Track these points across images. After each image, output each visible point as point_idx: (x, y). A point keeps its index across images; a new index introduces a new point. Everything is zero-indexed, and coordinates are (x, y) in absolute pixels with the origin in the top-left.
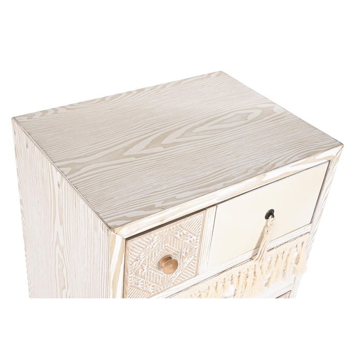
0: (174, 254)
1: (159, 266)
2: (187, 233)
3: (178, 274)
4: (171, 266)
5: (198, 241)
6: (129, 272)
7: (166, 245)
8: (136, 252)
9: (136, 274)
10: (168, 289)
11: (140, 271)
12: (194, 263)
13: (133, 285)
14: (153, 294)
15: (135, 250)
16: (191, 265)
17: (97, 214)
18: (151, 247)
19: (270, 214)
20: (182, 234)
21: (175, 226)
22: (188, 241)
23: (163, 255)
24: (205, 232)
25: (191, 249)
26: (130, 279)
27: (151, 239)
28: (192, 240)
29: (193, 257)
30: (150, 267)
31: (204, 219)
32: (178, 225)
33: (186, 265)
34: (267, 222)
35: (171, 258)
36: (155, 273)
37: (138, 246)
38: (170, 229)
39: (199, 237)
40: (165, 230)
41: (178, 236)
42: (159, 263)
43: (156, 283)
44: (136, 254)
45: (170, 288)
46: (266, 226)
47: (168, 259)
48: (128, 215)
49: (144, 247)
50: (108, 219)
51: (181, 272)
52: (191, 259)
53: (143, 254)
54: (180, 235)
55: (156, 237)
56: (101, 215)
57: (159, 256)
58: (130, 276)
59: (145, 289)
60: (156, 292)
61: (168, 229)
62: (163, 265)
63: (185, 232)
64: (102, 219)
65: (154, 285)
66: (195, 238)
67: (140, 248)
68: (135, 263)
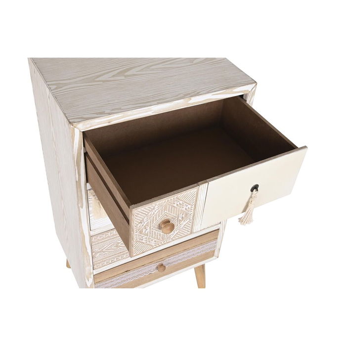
0: (172, 218)
1: (160, 228)
2: (183, 203)
3: (176, 232)
4: (168, 228)
5: (193, 208)
6: (134, 231)
7: (166, 212)
8: (140, 217)
9: (141, 232)
10: (167, 243)
11: (144, 231)
12: (190, 225)
13: (138, 240)
14: (155, 246)
15: (139, 216)
16: (187, 226)
17: (65, 114)
18: (152, 213)
19: (256, 187)
20: (178, 204)
21: (172, 198)
22: (184, 209)
23: (163, 219)
24: (198, 202)
25: (186, 214)
26: (135, 236)
27: (152, 207)
28: (187, 208)
29: (188, 220)
30: (152, 228)
31: (197, 193)
32: (176, 197)
33: (183, 226)
34: (252, 194)
35: (169, 222)
36: (157, 232)
37: (142, 213)
38: (168, 201)
39: (193, 206)
40: (164, 201)
41: (175, 205)
42: (159, 225)
43: (157, 239)
44: (140, 219)
45: (169, 242)
46: (251, 197)
47: (167, 222)
48: (85, 116)
49: (147, 213)
50: (71, 118)
51: (178, 231)
52: (187, 222)
53: (146, 218)
54: (177, 205)
55: (156, 206)
56: (67, 115)
57: (160, 220)
58: (136, 234)
59: (148, 243)
60: (157, 245)
61: (167, 200)
62: (163, 226)
63: (181, 202)
64: (66, 117)
65: (156, 240)
66: (190, 206)
67: (143, 215)
68: (139, 225)
